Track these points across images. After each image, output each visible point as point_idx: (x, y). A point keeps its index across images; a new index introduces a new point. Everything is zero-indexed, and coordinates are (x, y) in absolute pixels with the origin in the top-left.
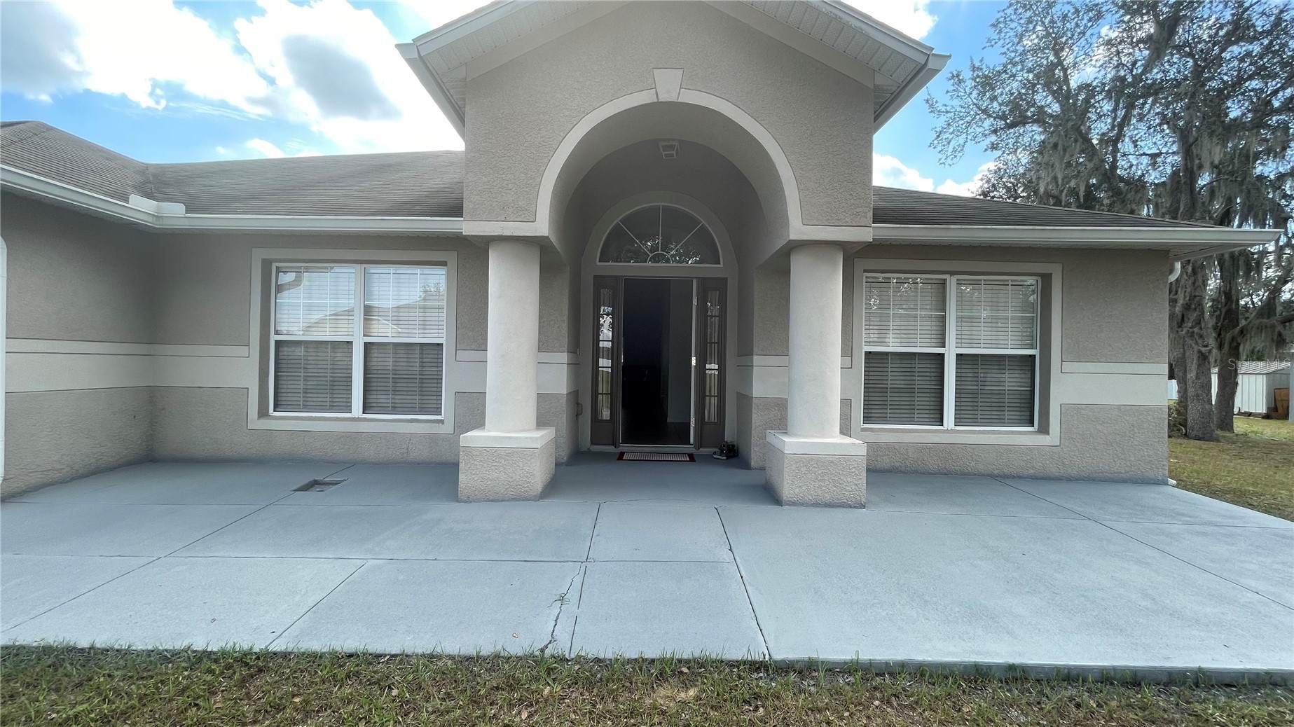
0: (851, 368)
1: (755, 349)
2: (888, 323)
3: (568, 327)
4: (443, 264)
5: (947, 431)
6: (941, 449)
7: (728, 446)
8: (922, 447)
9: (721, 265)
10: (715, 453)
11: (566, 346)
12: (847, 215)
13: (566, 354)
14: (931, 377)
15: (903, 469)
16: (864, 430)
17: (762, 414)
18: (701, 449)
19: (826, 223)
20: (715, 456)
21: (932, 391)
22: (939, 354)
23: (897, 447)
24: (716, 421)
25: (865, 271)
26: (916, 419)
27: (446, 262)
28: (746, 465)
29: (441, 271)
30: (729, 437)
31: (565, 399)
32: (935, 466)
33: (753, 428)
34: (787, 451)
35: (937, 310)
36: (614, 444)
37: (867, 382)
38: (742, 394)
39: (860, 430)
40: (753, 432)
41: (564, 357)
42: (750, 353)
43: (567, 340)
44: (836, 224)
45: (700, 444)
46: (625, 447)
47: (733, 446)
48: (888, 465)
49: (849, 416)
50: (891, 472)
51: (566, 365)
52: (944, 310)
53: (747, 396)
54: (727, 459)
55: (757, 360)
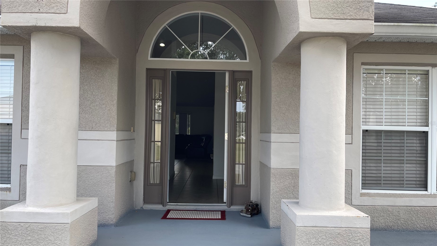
0: (352, 143)
1: (273, 128)
2: (381, 107)
3: (118, 110)
4: (11, 56)
5: (431, 196)
6: (426, 211)
7: (253, 205)
8: (410, 209)
9: (248, 61)
10: (242, 211)
11: (116, 126)
12: (351, 9)
13: (115, 132)
14: (417, 150)
15: (396, 228)
16: (362, 195)
17: (279, 182)
18: (232, 207)
19: (333, 17)
20: (242, 214)
21: (418, 162)
22: (424, 132)
23: (390, 210)
24: (244, 184)
25: (363, 64)
26: (405, 186)
27: (14, 55)
28: (265, 224)
29: (11, 63)
30: (254, 197)
31: (115, 170)
32: (422, 225)
33: (271, 194)
34: (299, 223)
35: (421, 96)
36: (162, 203)
37: (364, 154)
38: (263, 164)
39: (359, 195)
40: (271, 197)
41: (113, 135)
42: (269, 132)
43: (116, 120)
44: (342, 17)
45: (231, 203)
46: (171, 206)
47: (257, 205)
48: (383, 224)
49: (350, 184)
50: (386, 230)
51: (115, 142)
52: (427, 96)
53: (267, 166)
54: (251, 216)
55: (274, 137)
